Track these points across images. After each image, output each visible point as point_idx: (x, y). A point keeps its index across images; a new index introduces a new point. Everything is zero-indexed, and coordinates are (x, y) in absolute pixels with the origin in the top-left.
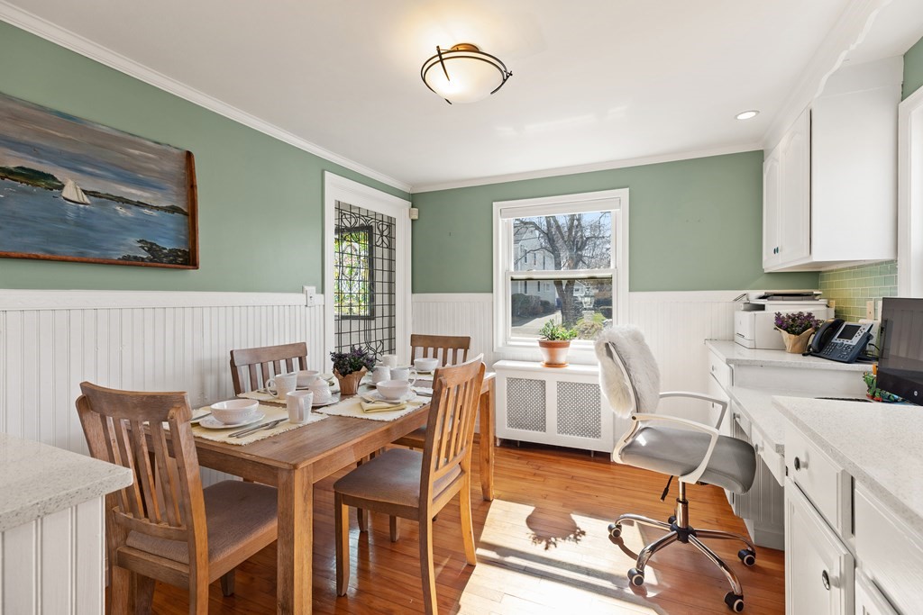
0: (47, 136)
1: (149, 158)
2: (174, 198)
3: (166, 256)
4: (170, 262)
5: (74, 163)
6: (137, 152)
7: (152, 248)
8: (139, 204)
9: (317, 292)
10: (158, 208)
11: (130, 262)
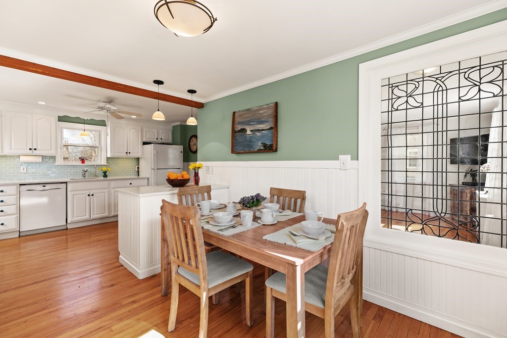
0: (245, 118)
1: (265, 112)
2: (271, 124)
3: (268, 147)
4: (269, 150)
5: (248, 123)
6: (262, 112)
7: (265, 145)
8: (262, 130)
9: (352, 159)
10: (267, 130)
11: (259, 151)
